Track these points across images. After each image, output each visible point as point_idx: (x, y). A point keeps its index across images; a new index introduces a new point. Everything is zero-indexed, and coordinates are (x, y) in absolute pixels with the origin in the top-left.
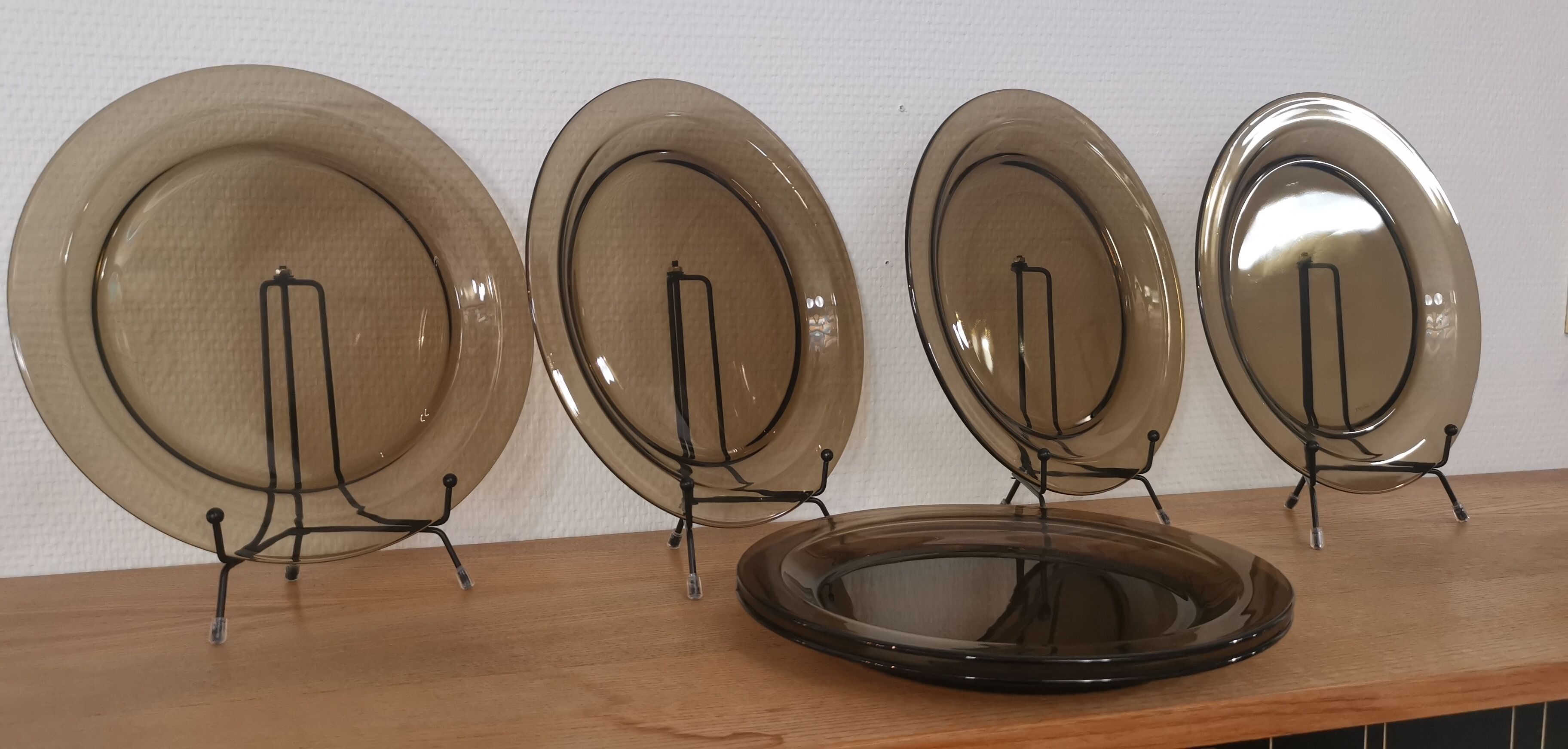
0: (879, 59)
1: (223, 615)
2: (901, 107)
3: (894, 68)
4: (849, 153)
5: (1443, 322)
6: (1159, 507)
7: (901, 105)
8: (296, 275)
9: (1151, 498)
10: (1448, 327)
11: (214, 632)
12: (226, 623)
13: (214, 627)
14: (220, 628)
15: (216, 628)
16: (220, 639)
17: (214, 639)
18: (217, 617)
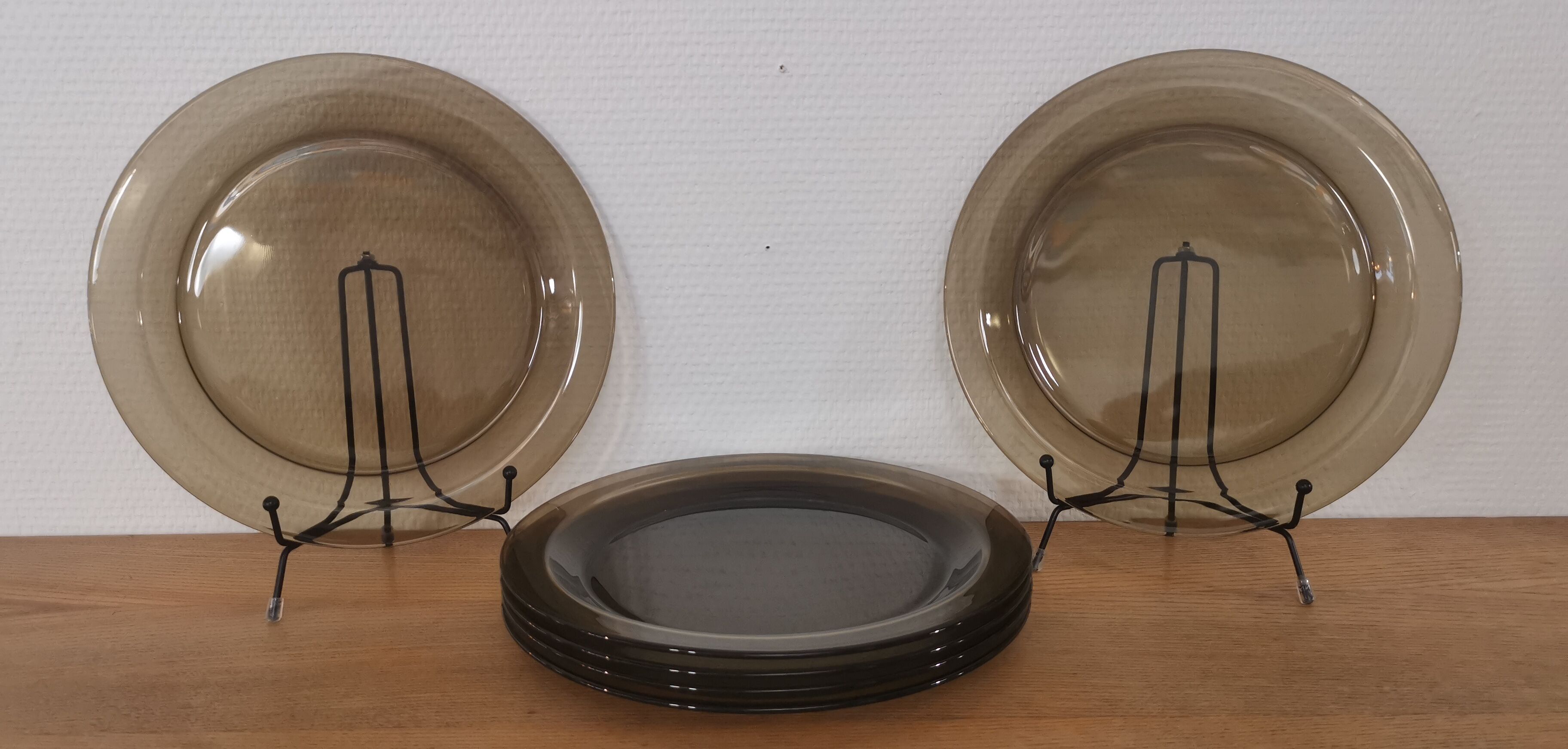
0: (753, 10)
1: (280, 597)
2: (781, 68)
4: (719, 123)
7: (780, 65)
8: (381, 260)
11: (270, 611)
12: (282, 604)
13: (271, 606)
14: (277, 608)
15: (272, 608)
16: (276, 617)
17: (270, 617)
18: (274, 597)
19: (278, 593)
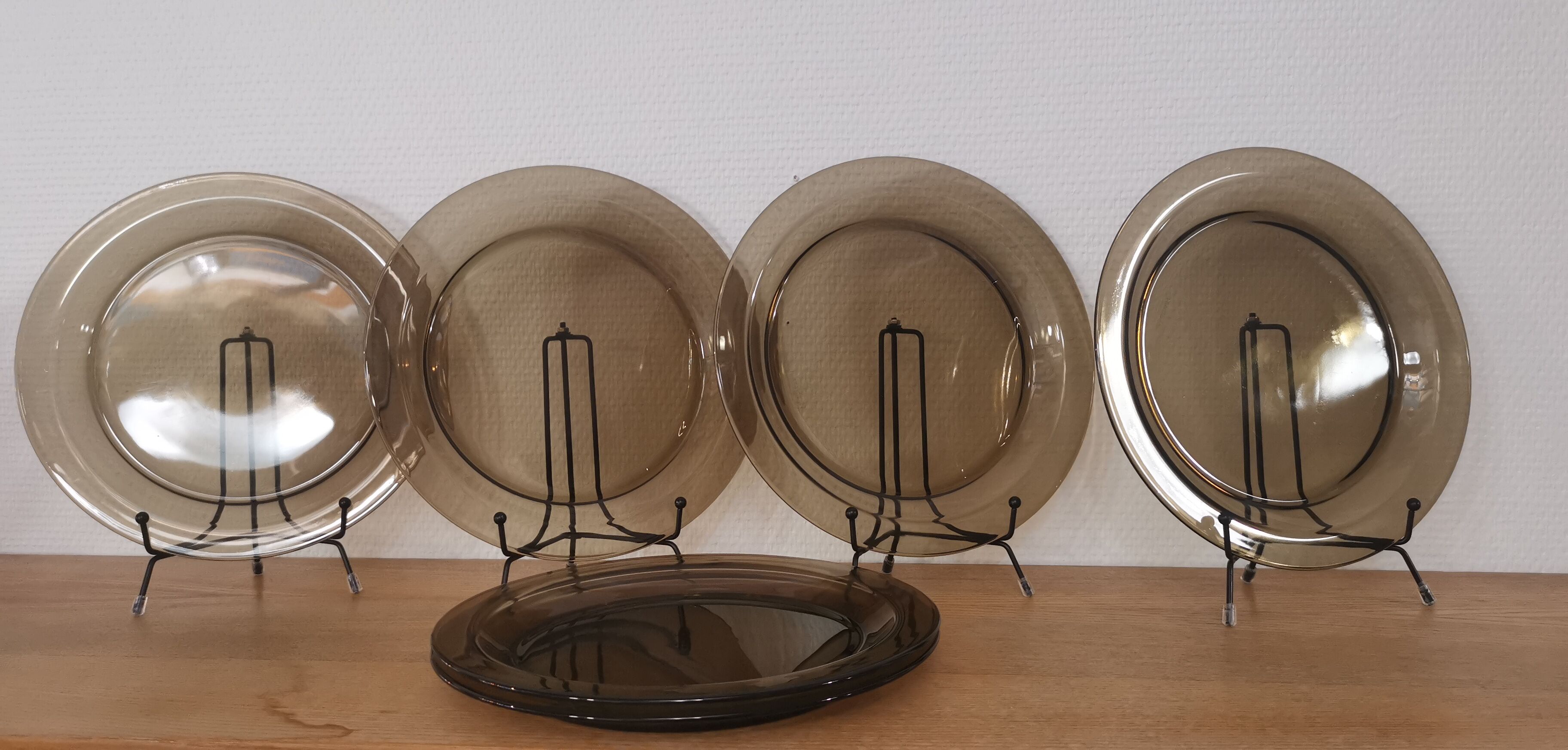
1: (144, 595)
3: (788, 141)
5: (1420, 383)
6: (1021, 575)
9: (1013, 566)
10: (1423, 390)
11: (135, 606)
12: (146, 601)
13: (136, 602)
14: (141, 604)
15: (137, 603)
16: (139, 612)
17: (134, 611)
18: (140, 595)
19: (143, 592)
